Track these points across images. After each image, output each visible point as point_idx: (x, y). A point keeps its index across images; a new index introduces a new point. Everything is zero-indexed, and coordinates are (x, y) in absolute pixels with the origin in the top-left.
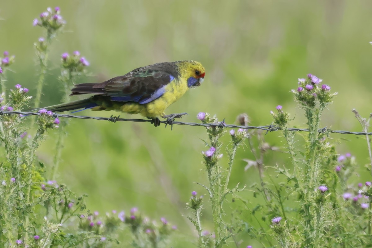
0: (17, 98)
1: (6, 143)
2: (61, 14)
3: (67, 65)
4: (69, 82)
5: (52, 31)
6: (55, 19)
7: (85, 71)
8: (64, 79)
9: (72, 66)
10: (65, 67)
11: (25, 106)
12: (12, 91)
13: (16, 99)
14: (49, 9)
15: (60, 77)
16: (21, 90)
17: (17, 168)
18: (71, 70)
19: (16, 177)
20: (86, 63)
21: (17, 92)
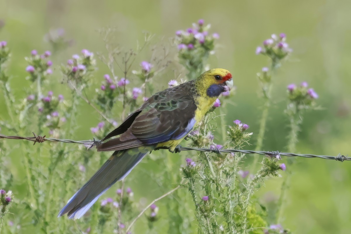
0: (236, 135)
1: (217, 185)
2: (287, 42)
3: (294, 97)
4: (295, 116)
5: (277, 60)
6: (281, 47)
7: (313, 104)
8: (290, 114)
9: (299, 99)
10: (292, 100)
11: (245, 143)
12: (230, 127)
13: (235, 137)
14: (274, 36)
15: (285, 111)
16: (240, 125)
17: (229, 212)
18: (298, 103)
19: (229, 222)
20: (315, 95)
21: (237, 128)
